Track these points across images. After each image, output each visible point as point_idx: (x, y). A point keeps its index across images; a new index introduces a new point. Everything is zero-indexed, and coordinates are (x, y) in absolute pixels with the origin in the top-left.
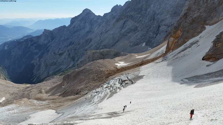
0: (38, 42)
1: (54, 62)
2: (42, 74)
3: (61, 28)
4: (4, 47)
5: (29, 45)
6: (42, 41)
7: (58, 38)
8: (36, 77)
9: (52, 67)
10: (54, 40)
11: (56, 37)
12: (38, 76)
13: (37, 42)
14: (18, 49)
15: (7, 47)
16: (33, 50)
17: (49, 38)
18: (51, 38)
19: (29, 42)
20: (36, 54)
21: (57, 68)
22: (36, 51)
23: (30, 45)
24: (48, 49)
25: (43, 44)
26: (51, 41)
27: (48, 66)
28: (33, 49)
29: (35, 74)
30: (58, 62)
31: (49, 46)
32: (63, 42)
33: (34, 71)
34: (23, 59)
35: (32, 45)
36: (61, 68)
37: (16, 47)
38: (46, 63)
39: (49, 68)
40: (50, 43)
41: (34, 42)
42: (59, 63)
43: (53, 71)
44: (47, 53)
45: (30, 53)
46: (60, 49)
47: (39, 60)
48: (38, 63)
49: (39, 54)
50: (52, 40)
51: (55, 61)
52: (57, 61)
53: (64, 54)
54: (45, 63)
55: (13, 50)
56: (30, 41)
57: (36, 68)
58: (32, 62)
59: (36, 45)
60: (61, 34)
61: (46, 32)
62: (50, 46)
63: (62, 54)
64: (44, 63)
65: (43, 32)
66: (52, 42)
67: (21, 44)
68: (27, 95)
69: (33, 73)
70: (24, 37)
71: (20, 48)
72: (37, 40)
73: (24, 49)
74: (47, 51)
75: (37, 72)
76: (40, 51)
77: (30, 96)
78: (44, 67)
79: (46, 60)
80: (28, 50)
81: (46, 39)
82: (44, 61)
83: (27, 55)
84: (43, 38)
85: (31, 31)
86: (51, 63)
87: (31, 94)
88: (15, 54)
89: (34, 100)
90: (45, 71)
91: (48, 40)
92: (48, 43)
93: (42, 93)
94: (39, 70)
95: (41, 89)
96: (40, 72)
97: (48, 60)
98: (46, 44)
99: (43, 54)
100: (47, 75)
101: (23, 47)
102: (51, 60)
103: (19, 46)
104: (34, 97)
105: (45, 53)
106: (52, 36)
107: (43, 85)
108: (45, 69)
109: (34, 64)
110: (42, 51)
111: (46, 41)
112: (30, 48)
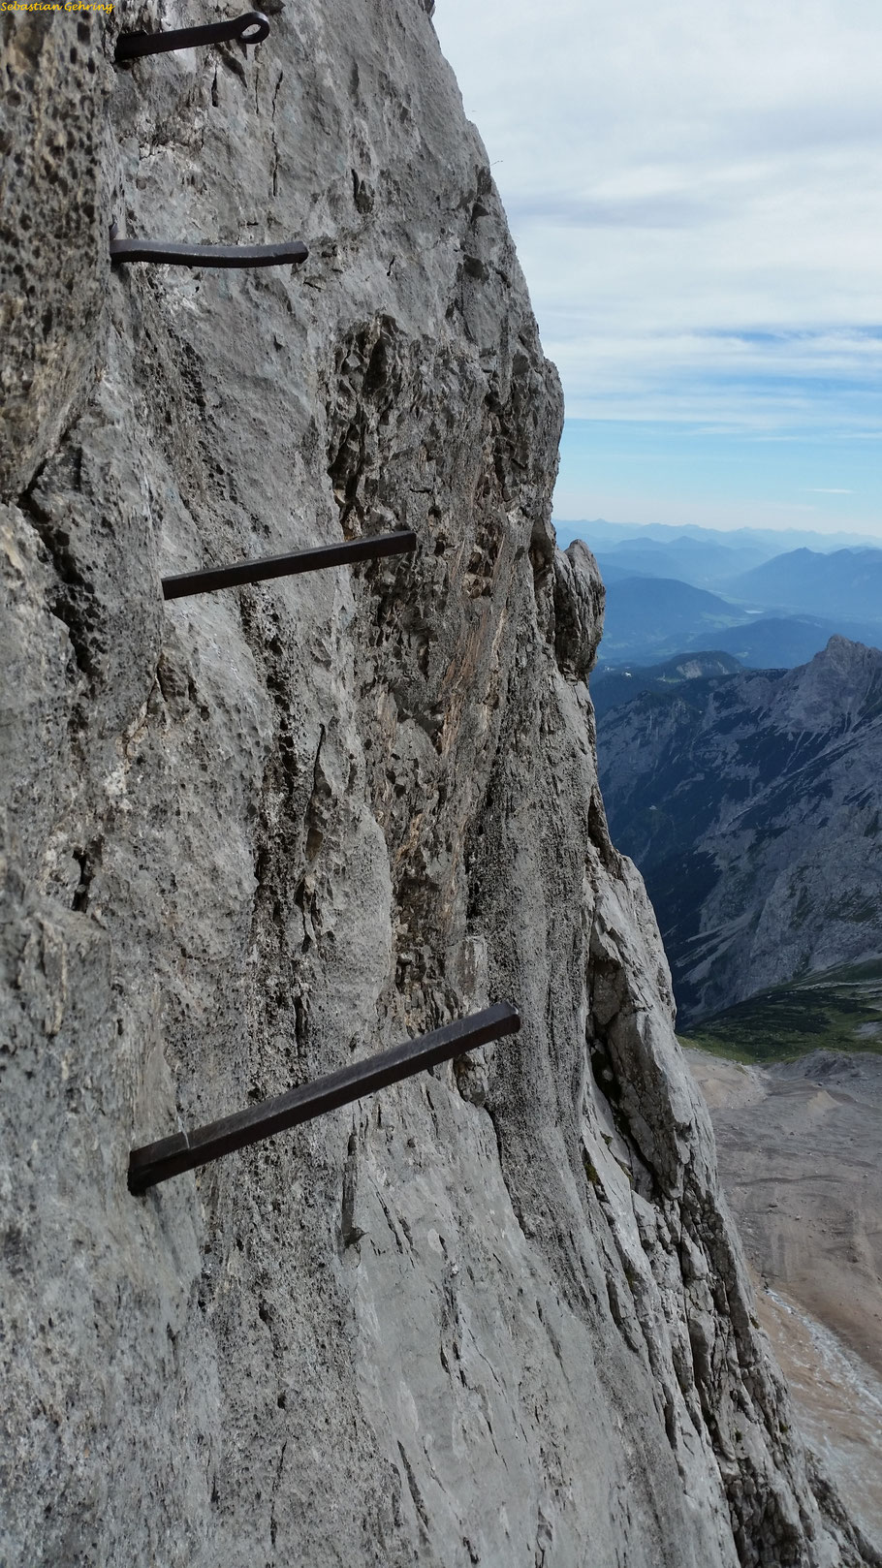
0: (766, 715)
1: (858, 891)
2: (764, 953)
5: (706, 725)
6: (797, 713)
8: (711, 958)
9: (839, 925)
10: (876, 721)
12: (723, 948)
13: (760, 709)
14: (634, 739)
16: (724, 763)
17: (850, 699)
18: (863, 703)
19: (713, 705)
20: (740, 790)
21: (872, 946)
22: (738, 771)
23: (711, 724)
24: (823, 777)
25: (796, 735)
26: (856, 720)
27: (810, 916)
28: (725, 754)
29: (707, 933)
31: (837, 755)
33: (704, 911)
34: (653, 808)
35: (724, 726)
37: (628, 723)
38: (805, 889)
39: (820, 928)
40: (849, 736)
41: (739, 709)
43: (838, 958)
44: (815, 801)
45: (700, 777)
47: (753, 848)
48: (744, 864)
49: (755, 795)
50: (868, 716)
51: (870, 890)
54: (799, 886)
55: (604, 737)
56: (717, 696)
57: (720, 890)
58: (705, 846)
59: (751, 730)
61: (840, 658)
62: (840, 755)
64: (792, 888)
65: (820, 657)
66: (863, 730)
67: (657, 711)
68: (750, 1230)
69: (697, 919)
70: (683, 659)
71: (648, 732)
72: (763, 696)
73: (670, 741)
74: (813, 785)
75: (721, 920)
76: (767, 777)
77: (769, 1247)
78: (781, 913)
79: (807, 867)
80: (690, 756)
81: (825, 700)
82: (792, 869)
83: (678, 789)
84: (807, 694)
85: (727, 621)
86: (837, 894)
87: (777, 1231)
88: (611, 764)
89: (810, 1316)
90: (786, 941)
91: (834, 716)
92: (837, 736)
93: (855, 1261)
94: (740, 910)
95: (849, 1218)
96: (742, 930)
97: (824, 869)
98: (818, 735)
99: (780, 802)
100: (795, 974)
101: (670, 726)
102: (845, 877)
103: (648, 719)
104: (804, 1279)
105: (796, 800)
106: (873, 686)
107: (854, 1178)
108: (785, 929)
109: (716, 863)
110: (780, 779)
111: (826, 718)
112: (707, 743)
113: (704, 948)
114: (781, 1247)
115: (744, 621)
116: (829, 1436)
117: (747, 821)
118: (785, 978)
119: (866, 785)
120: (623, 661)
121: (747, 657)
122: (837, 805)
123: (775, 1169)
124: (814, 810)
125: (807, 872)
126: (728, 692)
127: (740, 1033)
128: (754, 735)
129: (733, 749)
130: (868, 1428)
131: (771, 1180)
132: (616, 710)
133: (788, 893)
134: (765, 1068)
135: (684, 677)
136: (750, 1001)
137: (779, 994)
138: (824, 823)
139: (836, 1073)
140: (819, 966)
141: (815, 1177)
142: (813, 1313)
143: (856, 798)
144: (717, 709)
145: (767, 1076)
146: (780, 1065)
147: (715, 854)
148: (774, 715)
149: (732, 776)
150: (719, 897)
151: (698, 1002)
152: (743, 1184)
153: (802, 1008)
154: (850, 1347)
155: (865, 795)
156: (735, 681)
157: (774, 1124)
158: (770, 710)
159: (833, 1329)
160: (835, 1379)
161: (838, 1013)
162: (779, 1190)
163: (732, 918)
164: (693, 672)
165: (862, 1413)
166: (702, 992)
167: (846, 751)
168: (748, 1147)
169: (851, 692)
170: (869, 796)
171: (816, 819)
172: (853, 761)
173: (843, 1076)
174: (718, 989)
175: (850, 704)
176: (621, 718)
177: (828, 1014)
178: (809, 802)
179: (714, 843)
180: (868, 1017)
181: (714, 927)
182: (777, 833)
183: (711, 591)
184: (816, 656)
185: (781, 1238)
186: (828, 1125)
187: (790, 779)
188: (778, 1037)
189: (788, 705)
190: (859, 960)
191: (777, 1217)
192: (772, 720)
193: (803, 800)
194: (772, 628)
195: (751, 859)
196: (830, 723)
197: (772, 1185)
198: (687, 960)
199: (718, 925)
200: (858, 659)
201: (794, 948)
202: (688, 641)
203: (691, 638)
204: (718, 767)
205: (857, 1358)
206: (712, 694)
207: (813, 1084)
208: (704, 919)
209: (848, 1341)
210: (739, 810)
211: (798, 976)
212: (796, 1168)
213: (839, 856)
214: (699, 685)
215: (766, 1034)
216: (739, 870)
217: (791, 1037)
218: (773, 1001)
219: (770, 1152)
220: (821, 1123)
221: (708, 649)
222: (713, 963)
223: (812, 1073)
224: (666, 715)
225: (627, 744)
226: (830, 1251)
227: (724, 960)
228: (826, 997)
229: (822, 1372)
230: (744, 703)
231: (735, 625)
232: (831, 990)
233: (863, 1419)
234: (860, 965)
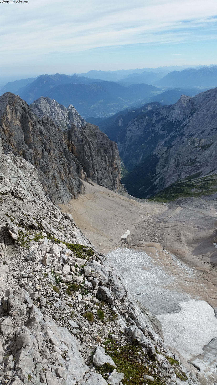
0: (168, 117)
1: (190, 158)
2: (170, 176)
3: (210, 92)
4: (117, 121)
5: (154, 121)
6: (175, 115)
7: (203, 113)
8: (159, 179)
9: (186, 167)
10: (194, 115)
11: (199, 110)
12: (161, 176)
13: (166, 116)
14: (137, 128)
15: (121, 121)
16: (159, 131)
17: (187, 111)
18: (190, 111)
19: (155, 116)
20: (163, 137)
21: (194, 171)
22: (162, 132)
23: (155, 121)
24: (182, 131)
25: (175, 121)
26: (189, 115)
27: (180, 166)
28: (159, 129)
29: (158, 172)
30: (198, 160)
32: (211, 119)
33: (156, 168)
34: (143, 144)
35: (158, 121)
36: (202, 172)
37: (135, 124)
39: (182, 168)
40: (188, 120)
41: (161, 117)
42: (199, 162)
43: (187, 174)
44: (180, 137)
45: (153, 135)
46: (203, 132)
47: (166, 151)
48: (165, 155)
49: (167, 138)
50: (192, 114)
51: (193, 158)
52: (197, 158)
53: (211, 147)
54: (177, 159)
55: (129, 128)
56: (156, 114)
57: (160, 162)
58: (155, 152)
59: (164, 121)
60: (208, 103)
61: (184, 101)
62: (186, 125)
63: (207, 148)
64: (175, 160)
65: (179, 101)
66: (191, 118)
67: (141, 120)
68: (161, 239)
69: (155, 170)
70: (147, 105)
71: (140, 126)
72: (166, 112)
73: (145, 127)
74: (180, 133)
75: (161, 169)
76: (169, 133)
77: (164, 241)
78: (173, 166)
79: (178, 155)
80: (151, 130)
81: (181, 112)
82: (175, 155)
83: (148, 139)
84: (177, 111)
85: (157, 93)
86: (185, 160)
87: (166, 238)
88: (132, 135)
89: (172, 254)
90: (175, 172)
91: (184, 115)
92: (185, 120)
93: (181, 242)
94: (165, 166)
95: (180, 234)
96: (165, 171)
97: (182, 155)
98: (180, 121)
99: (173, 138)
100: (177, 180)
101: (145, 123)
102: (187, 155)
103: (139, 122)
104: (171, 247)
105: (176, 138)
106: (192, 106)
107: (182, 225)
108: (174, 170)
109: (158, 156)
110: (172, 133)
111: (182, 116)
112: (154, 126)
113: (157, 176)
114: (167, 241)
115: (162, 92)
116: (172, 275)
117: (165, 145)
118: (175, 181)
119: (192, 131)
120: (133, 107)
121: (162, 101)
122: (186, 137)
123: (166, 225)
124: (180, 139)
125: (178, 156)
126: (158, 113)
127: (165, 195)
128: (165, 123)
129: (160, 127)
130: (180, 272)
131: (165, 228)
132: (131, 121)
133: (174, 161)
134: (169, 203)
135: (148, 110)
136: (168, 188)
137: (174, 185)
138: (183, 143)
139: (183, 202)
140: (183, 177)
141: (174, 226)
142: (172, 253)
143: (190, 135)
144: (156, 117)
145: (169, 205)
146: (172, 202)
147: (158, 154)
148: (169, 117)
149: (161, 134)
150: (160, 164)
151: (157, 189)
152: (159, 230)
153: (179, 187)
154: (179, 258)
155: (192, 134)
156: (160, 109)
157: (166, 216)
158: (169, 116)
159: (176, 255)
160: (175, 265)
161: (186, 187)
162: (166, 229)
163: (163, 168)
164: (150, 108)
165: (179, 270)
166: (158, 186)
167: (187, 124)
168: (161, 222)
169: (187, 109)
170: (193, 134)
171: (181, 142)
172: (189, 126)
173: (184, 203)
174: (161, 185)
175: (187, 112)
176: (133, 123)
177: (184, 188)
178: (179, 138)
179: (157, 151)
180: (193, 187)
181: (159, 171)
182: (171, 147)
183: (153, 85)
184: (178, 101)
185: (166, 239)
186: (179, 214)
187: (174, 132)
188: (173, 195)
189: (173, 114)
190: (192, 174)
191: (166, 235)
192: (169, 118)
193: (178, 137)
194: (169, 93)
195: (166, 154)
196: (183, 117)
197: (165, 229)
198: (154, 180)
199: (160, 170)
200: (188, 100)
201: (177, 174)
202: (148, 99)
203: (149, 98)
204: (157, 132)
205: (180, 260)
206: (154, 114)
207: (178, 205)
208: (157, 170)
209: (179, 257)
210: (163, 142)
211: (178, 180)
212: (170, 225)
213: (185, 151)
214: (151, 112)
215: (171, 195)
216: (164, 157)
217: (176, 194)
218: (172, 187)
219: (165, 222)
220: (178, 214)
221: (153, 101)
222: (160, 179)
223: (178, 203)
224: (144, 121)
225: (135, 129)
226: (176, 240)
227: (162, 179)
228: (184, 184)
229: (173, 264)
230: (162, 115)
231: (160, 93)
232: (185, 182)
233: (179, 271)
234: (192, 176)
